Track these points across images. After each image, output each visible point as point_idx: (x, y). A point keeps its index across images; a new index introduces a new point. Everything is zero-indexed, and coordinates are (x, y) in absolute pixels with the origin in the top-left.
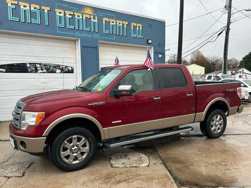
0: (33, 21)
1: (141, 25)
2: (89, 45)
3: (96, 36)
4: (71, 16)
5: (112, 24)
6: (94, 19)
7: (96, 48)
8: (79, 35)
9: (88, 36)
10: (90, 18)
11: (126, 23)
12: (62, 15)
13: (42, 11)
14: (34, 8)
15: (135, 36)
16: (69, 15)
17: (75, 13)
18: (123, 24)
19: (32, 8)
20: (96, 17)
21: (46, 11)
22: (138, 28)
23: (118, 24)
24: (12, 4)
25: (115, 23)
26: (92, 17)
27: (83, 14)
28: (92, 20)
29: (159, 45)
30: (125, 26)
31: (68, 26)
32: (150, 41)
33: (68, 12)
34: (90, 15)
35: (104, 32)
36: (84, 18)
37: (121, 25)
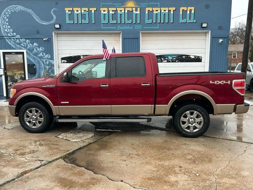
0: (84, 21)
1: (193, 8)
2: (131, 36)
3: (137, 27)
4: (114, 12)
5: (155, 12)
6: (136, 10)
7: (138, 39)
8: (121, 28)
9: (130, 28)
10: (132, 11)
11: (172, 9)
12: (106, 12)
13: (90, 12)
14: (84, 11)
15: (184, 21)
16: (112, 11)
17: (118, 9)
18: (169, 11)
19: (83, 11)
20: (139, 9)
21: (93, 12)
22: (188, 12)
23: (162, 11)
24: (69, 11)
25: (159, 11)
26: (134, 9)
27: (125, 8)
28: (134, 12)
29: (220, 28)
30: (172, 13)
31: (111, 22)
32: (204, 25)
33: (111, 9)
34: (132, 8)
35: (147, 21)
36: (126, 11)
37: (167, 11)
